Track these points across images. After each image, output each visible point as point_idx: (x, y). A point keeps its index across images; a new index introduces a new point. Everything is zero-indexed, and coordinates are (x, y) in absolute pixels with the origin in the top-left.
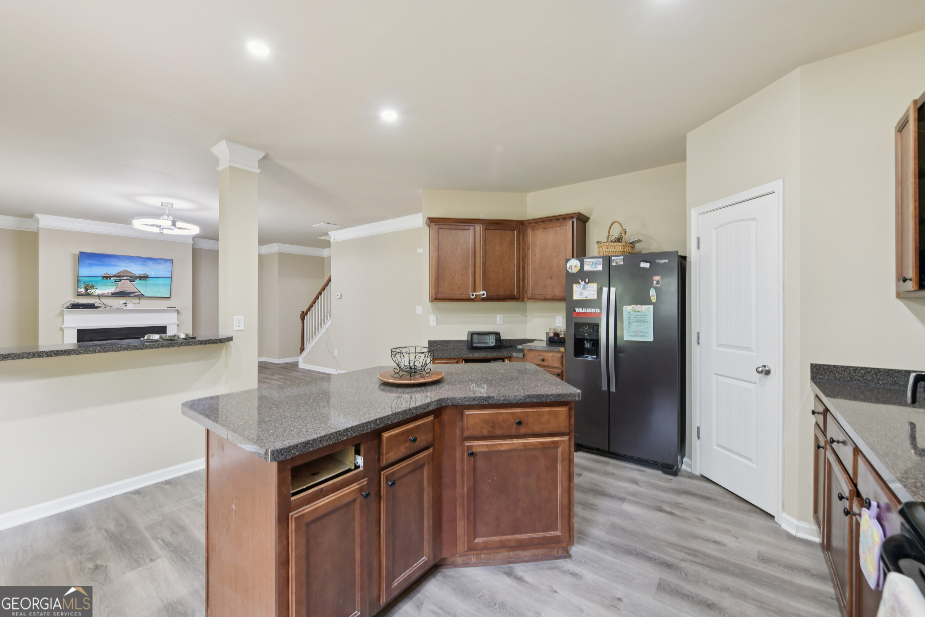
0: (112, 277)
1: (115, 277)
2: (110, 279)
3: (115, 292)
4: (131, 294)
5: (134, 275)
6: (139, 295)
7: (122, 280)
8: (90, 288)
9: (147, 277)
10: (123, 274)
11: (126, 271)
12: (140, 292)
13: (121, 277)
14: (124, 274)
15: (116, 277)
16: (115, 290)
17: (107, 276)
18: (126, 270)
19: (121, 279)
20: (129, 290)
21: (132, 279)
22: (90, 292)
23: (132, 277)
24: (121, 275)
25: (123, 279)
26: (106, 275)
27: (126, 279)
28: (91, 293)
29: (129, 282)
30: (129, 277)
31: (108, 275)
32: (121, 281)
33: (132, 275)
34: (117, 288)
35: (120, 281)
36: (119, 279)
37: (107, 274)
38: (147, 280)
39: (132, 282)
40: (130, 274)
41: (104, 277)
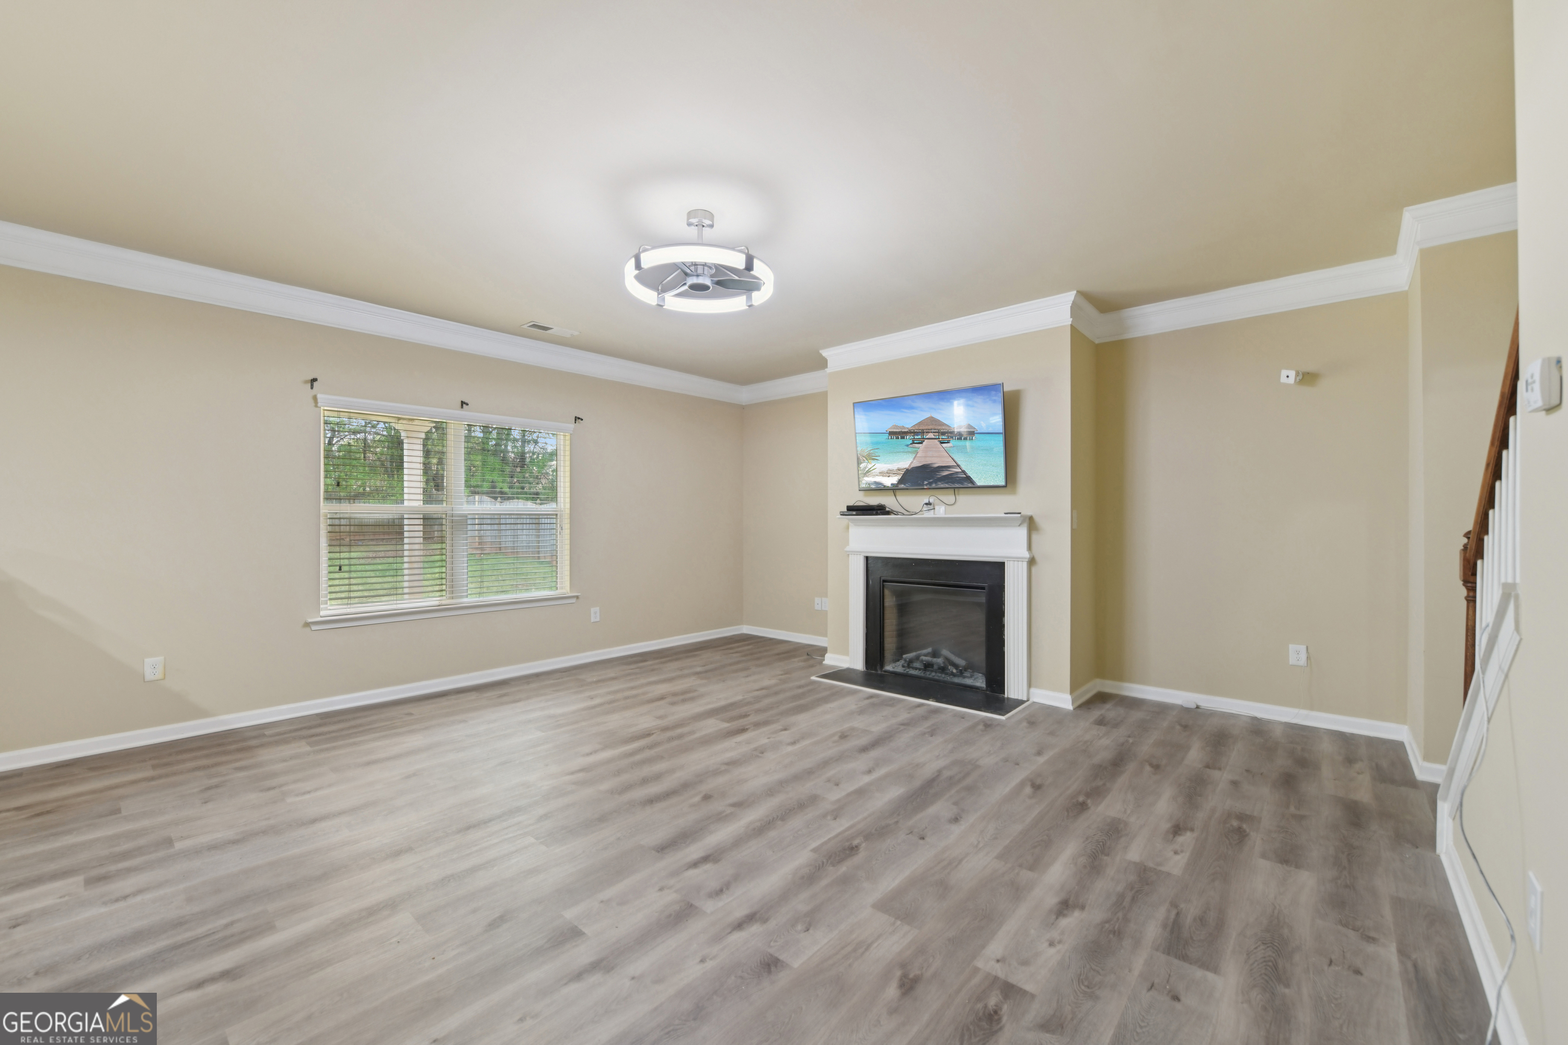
0: (906, 433)
1: (912, 433)
2: (902, 438)
3: (912, 466)
4: (943, 471)
5: (947, 428)
6: (957, 473)
7: (926, 440)
8: (864, 459)
9: (972, 433)
10: (926, 428)
11: (932, 420)
12: (958, 466)
13: (923, 432)
14: (930, 427)
15: (914, 433)
16: (912, 463)
17: (897, 430)
18: (932, 417)
19: (923, 438)
20: (938, 463)
21: (943, 437)
22: (865, 468)
23: (943, 434)
24: (924, 428)
25: (927, 437)
26: (895, 430)
27: (934, 437)
28: (867, 469)
29: (938, 443)
30: (938, 432)
31: (900, 430)
32: (924, 443)
33: (943, 427)
34: (915, 457)
35: (921, 443)
36: (919, 437)
37: (896, 426)
38: (972, 439)
39: (944, 445)
40: (940, 425)
41: (891, 433)
